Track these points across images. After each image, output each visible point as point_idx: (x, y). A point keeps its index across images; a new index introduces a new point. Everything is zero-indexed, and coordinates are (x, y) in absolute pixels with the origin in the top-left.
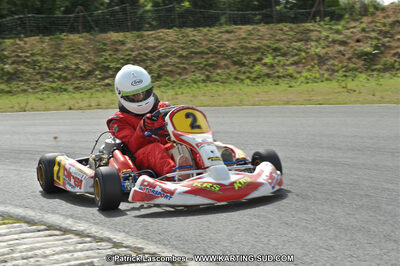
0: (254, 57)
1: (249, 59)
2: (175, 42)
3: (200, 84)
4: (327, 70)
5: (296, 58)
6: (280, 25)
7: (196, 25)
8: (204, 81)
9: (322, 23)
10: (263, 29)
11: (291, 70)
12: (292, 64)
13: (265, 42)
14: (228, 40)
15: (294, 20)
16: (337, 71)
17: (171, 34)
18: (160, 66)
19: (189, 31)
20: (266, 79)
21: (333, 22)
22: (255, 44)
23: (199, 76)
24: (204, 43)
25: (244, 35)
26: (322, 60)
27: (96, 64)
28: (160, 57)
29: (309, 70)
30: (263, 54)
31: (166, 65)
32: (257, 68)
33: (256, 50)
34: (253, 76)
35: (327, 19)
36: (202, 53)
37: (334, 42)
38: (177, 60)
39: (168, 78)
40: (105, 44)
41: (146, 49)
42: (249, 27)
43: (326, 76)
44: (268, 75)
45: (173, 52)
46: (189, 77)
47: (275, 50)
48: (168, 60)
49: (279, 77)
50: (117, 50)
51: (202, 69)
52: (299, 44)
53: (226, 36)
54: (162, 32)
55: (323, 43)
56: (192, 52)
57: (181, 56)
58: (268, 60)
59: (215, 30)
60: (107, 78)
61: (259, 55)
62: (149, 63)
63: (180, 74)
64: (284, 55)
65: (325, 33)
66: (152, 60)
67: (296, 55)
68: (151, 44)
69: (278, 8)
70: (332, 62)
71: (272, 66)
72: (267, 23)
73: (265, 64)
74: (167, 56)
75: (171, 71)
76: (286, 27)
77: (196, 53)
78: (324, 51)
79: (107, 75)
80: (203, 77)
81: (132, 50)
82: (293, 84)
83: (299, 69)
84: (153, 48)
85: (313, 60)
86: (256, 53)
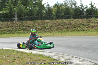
0: (78, 26)
1: (77, 26)
2: (60, 22)
3: (66, 32)
4: (94, 29)
5: (87, 26)
6: (84, 19)
7: (65, 19)
8: (67, 31)
9: (93, 18)
10: (80, 20)
11: (86, 29)
12: (87, 28)
13: (80, 23)
14: (72, 22)
15: (87, 18)
16: (97, 29)
17: (60, 21)
18: (57, 28)
19: (64, 20)
20: (81, 31)
21: (96, 18)
22: (78, 23)
23: (66, 30)
24: (67, 23)
25: (76, 21)
26: (93, 27)
27: (43, 27)
28: (57, 26)
29: (90, 29)
30: (80, 25)
31: (58, 27)
32: (79, 28)
33: (79, 24)
34: (78, 30)
35: (95, 17)
36: (66, 25)
37: (96, 23)
38: (61, 26)
39: (59, 30)
40: (45, 23)
41: (54, 24)
42: (77, 19)
43: (94, 30)
44: (81, 30)
45: (60, 25)
46: (63, 30)
47: (83, 24)
48: (59, 26)
49: (84, 30)
50: (48, 24)
51: (66, 28)
52: (88, 23)
53: (72, 21)
54: (58, 20)
55: (94, 23)
56: (64, 25)
57: (62, 26)
58: (81, 27)
59: (69, 20)
60: (45, 30)
61: (79, 25)
62: (55, 27)
63: (61, 29)
64: (85, 25)
65: (94, 21)
66: (55, 26)
67: (88, 26)
68: (55, 23)
69: (84, 15)
70: (95, 27)
71: (82, 28)
72: (81, 18)
73: (80, 28)
74: (59, 25)
75: (59, 29)
76: (85, 19)
77: (65, 25)
78: (94, 25)
79: (45, 29)
80: (67, 30)
81: (51, 24)
82: (87, 32)
83: (88, 29)
84: (55, 24)
85: (91, 27)
86: (78, 25)
